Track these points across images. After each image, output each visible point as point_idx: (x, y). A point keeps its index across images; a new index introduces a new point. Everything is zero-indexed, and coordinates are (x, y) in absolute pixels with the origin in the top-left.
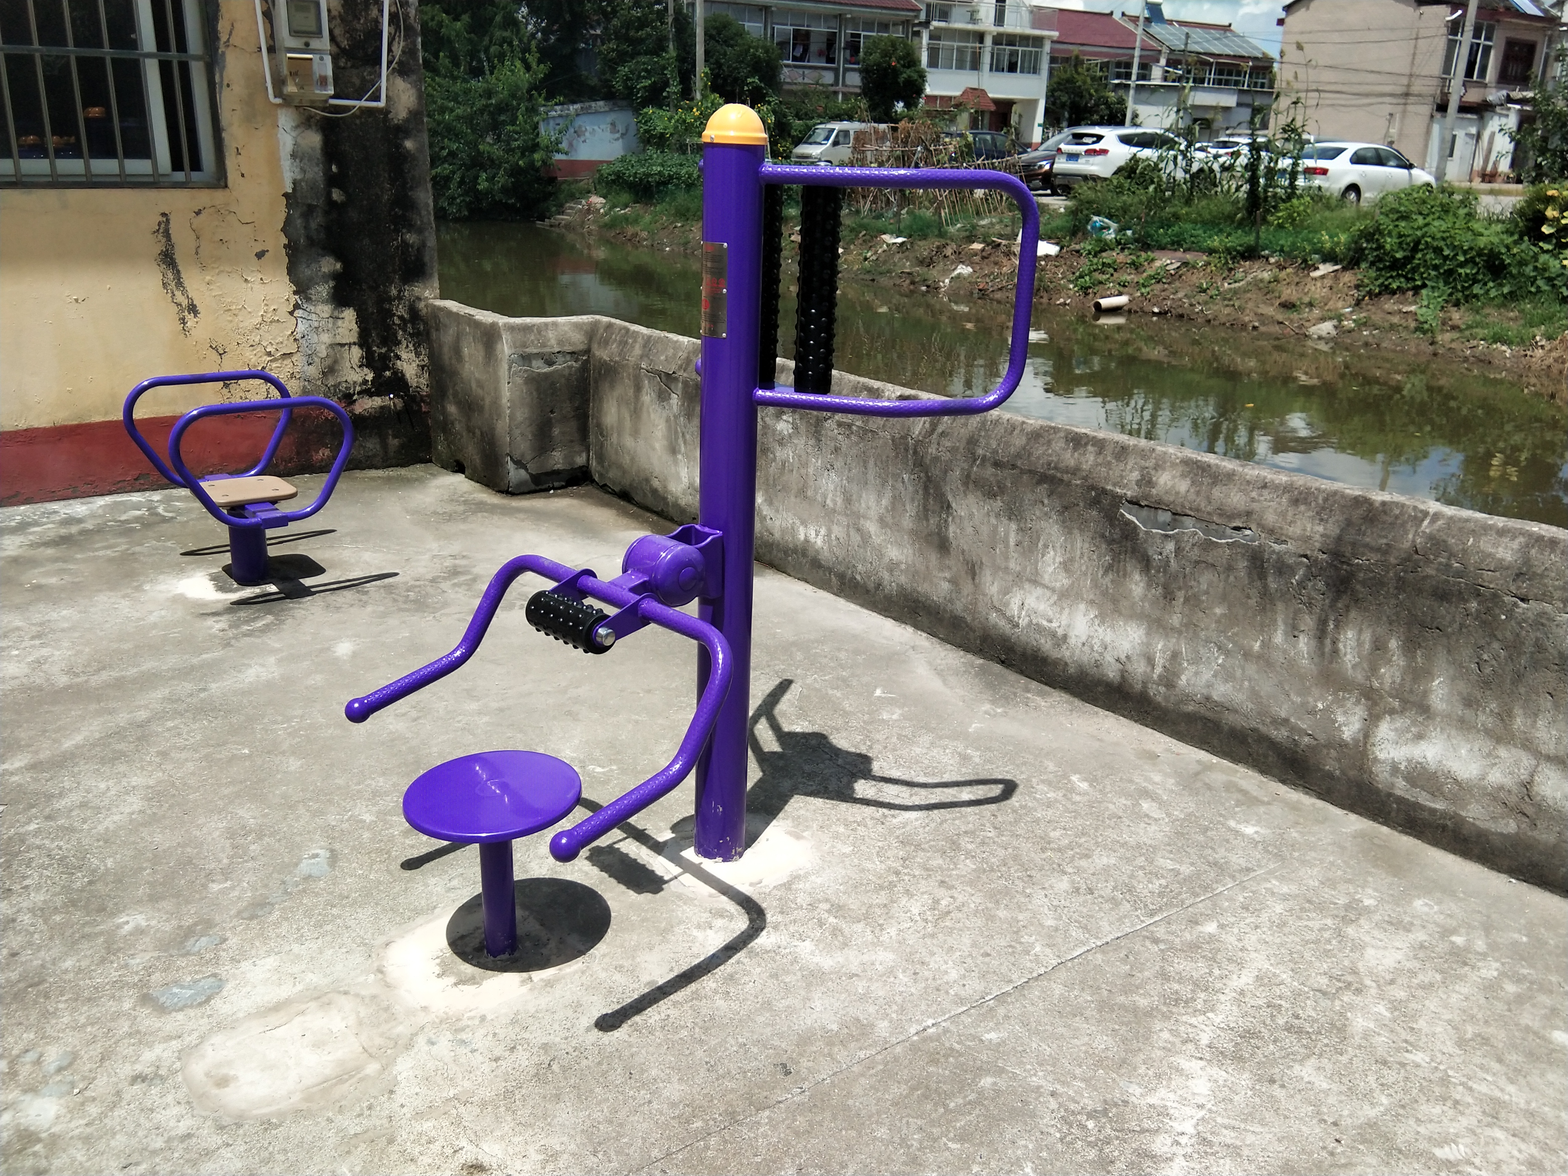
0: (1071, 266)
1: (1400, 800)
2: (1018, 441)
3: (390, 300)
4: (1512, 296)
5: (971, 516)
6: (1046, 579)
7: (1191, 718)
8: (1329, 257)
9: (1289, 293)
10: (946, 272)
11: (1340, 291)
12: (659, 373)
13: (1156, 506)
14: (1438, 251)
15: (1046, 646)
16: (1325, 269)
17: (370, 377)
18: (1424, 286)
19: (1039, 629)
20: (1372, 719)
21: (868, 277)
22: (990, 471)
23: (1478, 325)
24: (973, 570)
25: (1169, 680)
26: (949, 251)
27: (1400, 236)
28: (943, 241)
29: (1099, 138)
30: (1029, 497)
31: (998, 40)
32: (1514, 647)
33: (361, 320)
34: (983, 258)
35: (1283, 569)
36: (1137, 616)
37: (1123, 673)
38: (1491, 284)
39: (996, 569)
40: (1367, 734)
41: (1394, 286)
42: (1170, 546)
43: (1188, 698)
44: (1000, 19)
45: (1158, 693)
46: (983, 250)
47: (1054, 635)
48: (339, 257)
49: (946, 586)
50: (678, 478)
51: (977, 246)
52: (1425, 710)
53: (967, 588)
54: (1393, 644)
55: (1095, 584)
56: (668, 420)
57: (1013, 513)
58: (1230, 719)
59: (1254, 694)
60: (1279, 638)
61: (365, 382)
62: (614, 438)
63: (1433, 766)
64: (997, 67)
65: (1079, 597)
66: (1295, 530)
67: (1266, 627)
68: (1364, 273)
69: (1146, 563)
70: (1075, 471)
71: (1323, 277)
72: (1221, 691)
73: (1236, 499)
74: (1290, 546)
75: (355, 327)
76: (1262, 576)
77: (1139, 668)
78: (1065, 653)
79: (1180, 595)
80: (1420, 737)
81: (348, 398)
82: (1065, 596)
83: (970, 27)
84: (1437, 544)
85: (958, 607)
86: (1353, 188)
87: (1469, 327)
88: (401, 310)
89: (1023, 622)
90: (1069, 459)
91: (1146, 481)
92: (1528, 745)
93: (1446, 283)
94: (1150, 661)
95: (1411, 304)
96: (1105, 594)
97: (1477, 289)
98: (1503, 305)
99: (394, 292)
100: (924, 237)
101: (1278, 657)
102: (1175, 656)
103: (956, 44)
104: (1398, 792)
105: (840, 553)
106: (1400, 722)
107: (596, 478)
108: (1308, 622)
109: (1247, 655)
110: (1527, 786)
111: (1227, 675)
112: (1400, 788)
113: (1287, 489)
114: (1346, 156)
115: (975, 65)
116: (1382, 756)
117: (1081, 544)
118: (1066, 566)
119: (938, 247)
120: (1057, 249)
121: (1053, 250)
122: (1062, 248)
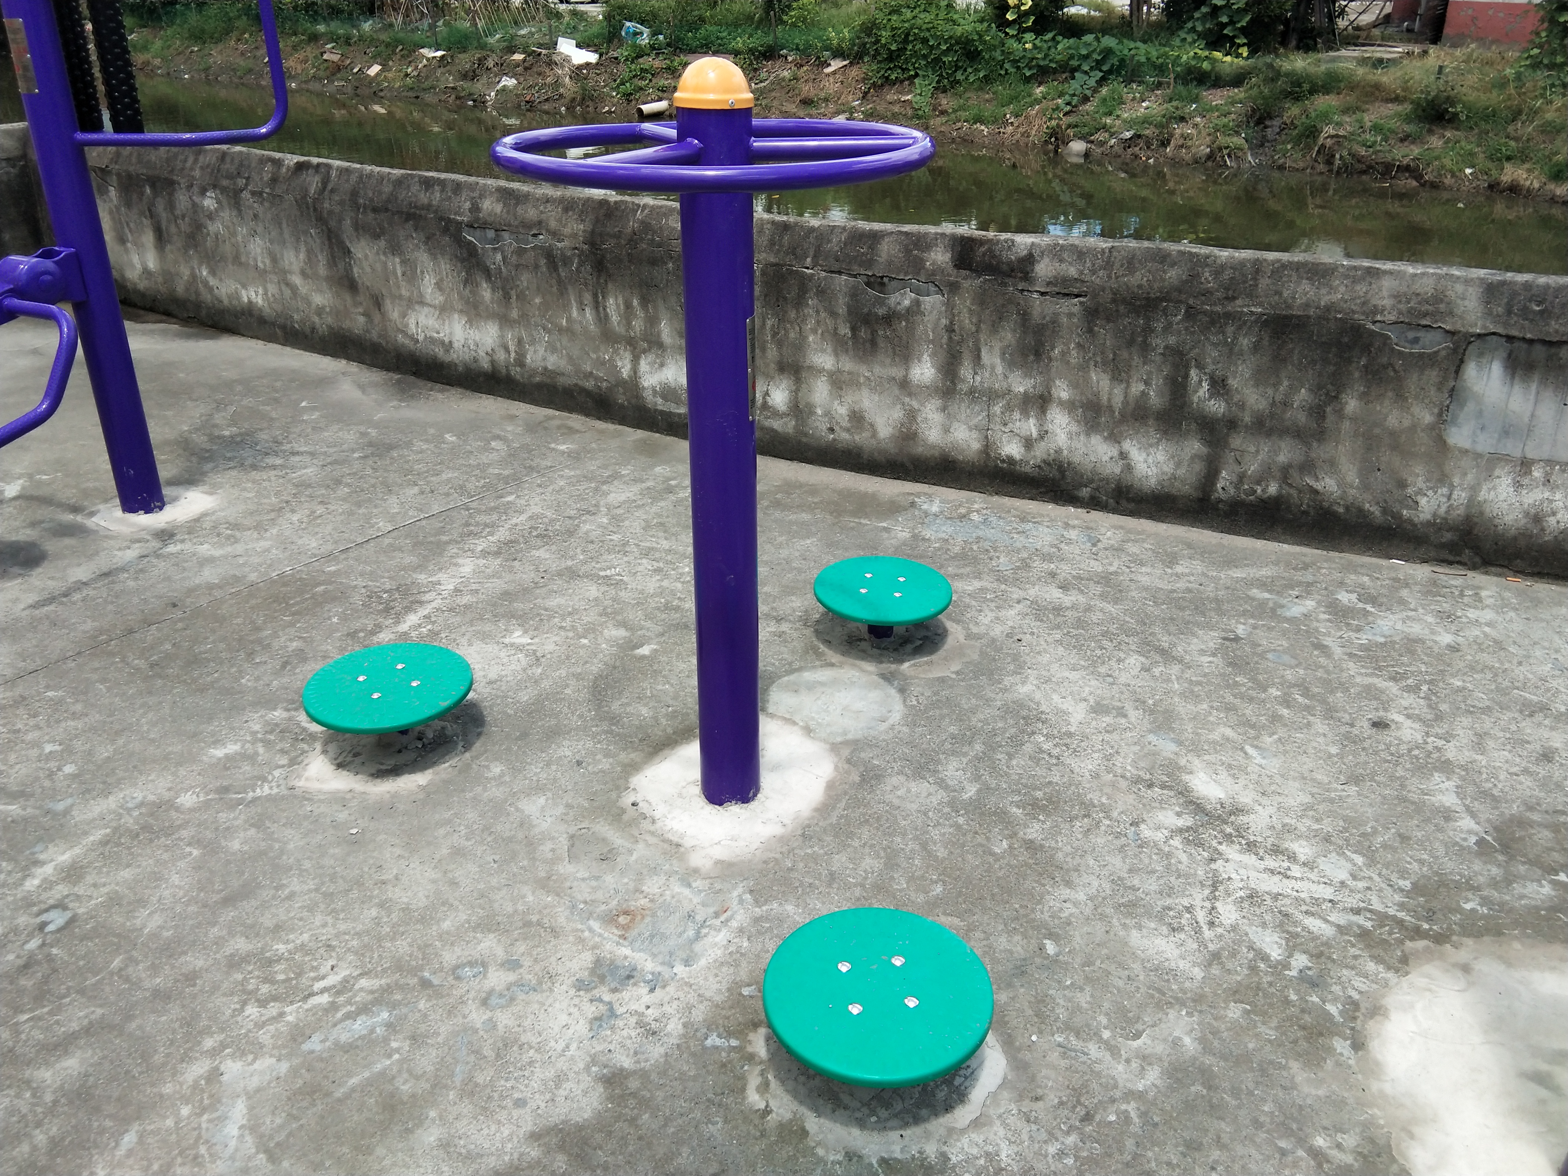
0: (612, 73)
1: (662, 412)
2: (387, 189)
4: (987, 80)
5: (366, 256)
6: (428, 298)
7: (540, 386)
8: (838, 53)
9: (807, 90)
10: (491, 85)
11: (849, 85)
13: (484, 226)
14: (925, 41)
15: (440, 352)
16: (836, 64)
18: (917, 75)
19: (433, 341)
20: (636, 360)
21: (412, 94)
22: (371, 216)
23: (962, 108)
24: (378, 302)
25: (520, 362)
26: (490, 63)
27: (893, 29)
28: (485, 53)
30: (402, 233)
34: (526, 69)
35: (566, 261)
36: (492, 316)
37: (493, 362)
38: (970, 70)
39: (394, 298)
40: (635, 370)
41: (893, 77)
42: (499, 257)
43: (534, 373)
45: (515, 372)
46: (524, 60)
47: (442, 343)
49: (362, 319)
51: (518, 57)
52: (660, 345)
53: (377, 318)
54: (635, 302)
55: (461, 297)
57: (395, 249)
58: (562, 381)
59: (570, 358)
60: (575, 313)
63: (673, 385)
65: (453, 309)
66: (567, 231)
67: (566, 307)
68: (867, 68)
69: (488, 274)
70: (428, 207)
71: (834, 73)
72: (553, 361)
73: (531, 213)
74: (566, 243)
76: (556, 269)
77: (501, 356)
78: (453, 357)
79: (513, 293)
80: (662, 365)
82: (444, 310)
84: (646, 226)
85: (374, 336)
87: (955, 111)
89: (421, 338)
90: (423, 198)
91: (475, 208)
93: (934, 72)
94: (507, 350)
95: (908, 93)
96: (467, 302)
97: (959, 76)
98: (981, 89)
100: (464, 50)
101: (577, 328)
102: (520, 342)
104: (660, 408)
105: (278, 307)
106: (651, 357)
108: (588, 297)
109: (561, 330)
111: (552, 348)
112: (660, 404)
113: (561, 200)
116: (646, 384)
117: (445, 266)
118: (439, 286)
119: (479, 60)
120: (597, 56)
121: (593, 58)
122: (601, 55)
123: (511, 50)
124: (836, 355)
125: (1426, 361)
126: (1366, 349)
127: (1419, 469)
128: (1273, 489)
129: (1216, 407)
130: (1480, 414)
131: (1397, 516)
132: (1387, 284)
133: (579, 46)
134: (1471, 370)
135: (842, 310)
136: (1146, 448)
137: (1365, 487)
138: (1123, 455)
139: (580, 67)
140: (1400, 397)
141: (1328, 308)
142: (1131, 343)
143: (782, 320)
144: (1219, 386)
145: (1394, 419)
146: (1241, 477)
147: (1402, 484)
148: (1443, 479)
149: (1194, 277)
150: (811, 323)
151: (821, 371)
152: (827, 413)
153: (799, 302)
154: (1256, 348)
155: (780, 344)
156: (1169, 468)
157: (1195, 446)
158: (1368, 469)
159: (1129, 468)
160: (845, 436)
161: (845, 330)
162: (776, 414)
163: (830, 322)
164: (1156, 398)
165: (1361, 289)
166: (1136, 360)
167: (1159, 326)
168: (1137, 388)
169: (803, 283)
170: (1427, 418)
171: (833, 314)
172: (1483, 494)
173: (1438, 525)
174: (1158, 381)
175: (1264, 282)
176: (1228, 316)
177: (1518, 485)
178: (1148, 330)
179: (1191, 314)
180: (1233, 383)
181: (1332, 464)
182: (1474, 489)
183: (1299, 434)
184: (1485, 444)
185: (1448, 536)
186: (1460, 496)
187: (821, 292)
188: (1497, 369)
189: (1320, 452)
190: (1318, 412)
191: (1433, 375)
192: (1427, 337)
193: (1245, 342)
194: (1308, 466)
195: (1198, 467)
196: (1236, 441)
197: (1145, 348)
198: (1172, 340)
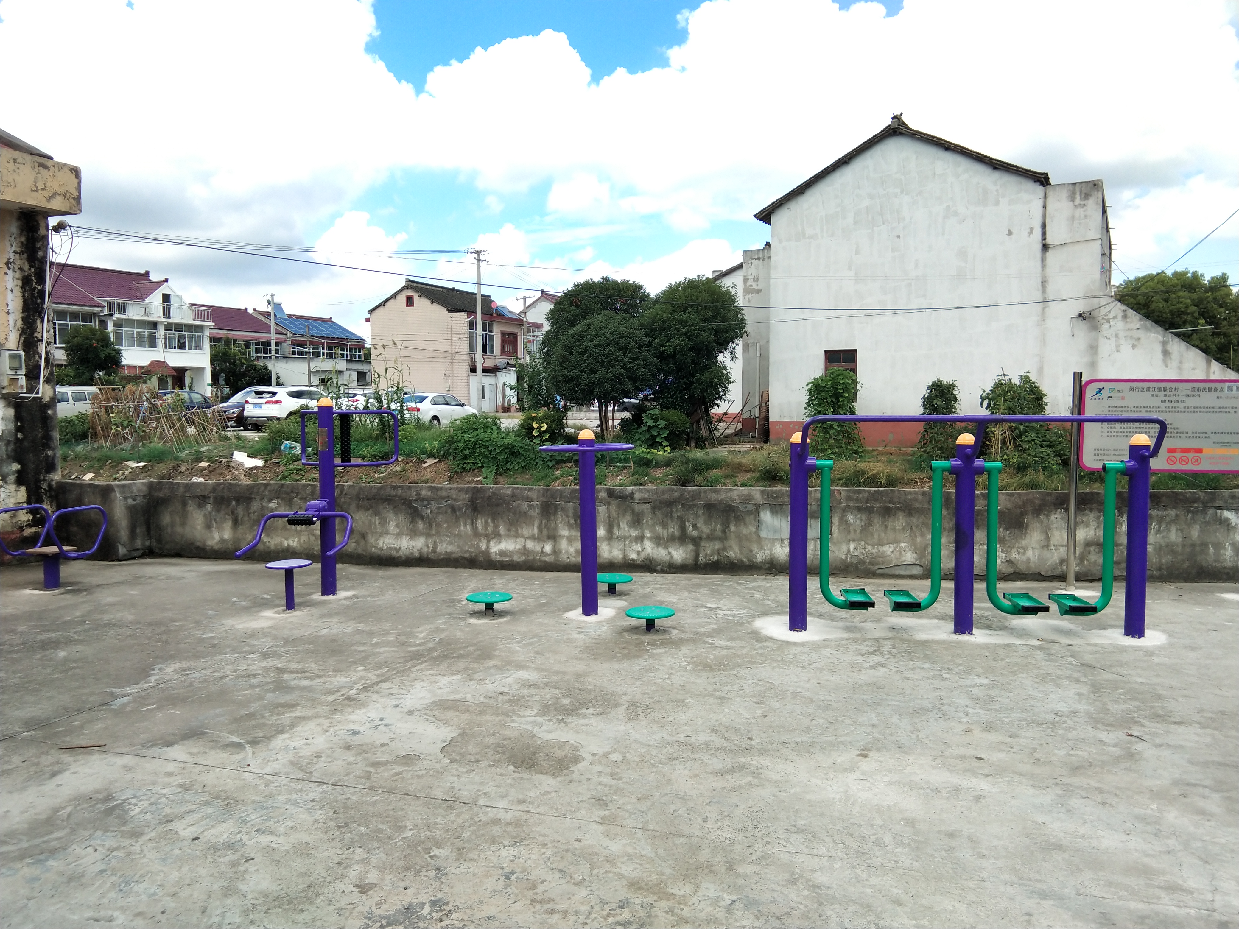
0: (275, 472)
2: (375, 491)
3: (40, 481)
4: (526, 468)
5: (361, 518)
6: (391, 532)
7: (442, 560)
8: (431, 455)
9: (413, 476)
11: (441, 473)
12: (198, 497)
13: (423, 500)
14: (486, 447)
15: (394, 553)
16: (430, 462)
17: (31, 518)
18: (483, 467)
19: (391, 548)
20: (489, 542)
22: (366, 502)
24: (364, 536)
25: (434, 551)
26: (183, 469)
27: (465, 442)
28: (177, 463)
29: (274, 394)
30: (381, 507)
31: (169, 327)
32: (515, 513)
33: (28, 492)
34: (211, 472)
35: (460, 509)
36: (422, 534)
37: (420, 553)
38: (515, 463)
39: (373, 533)
40: (488, 547)
41: (468, 468)
42: (429, 511)
43: (441, 554)
44: (167, 312)
45: (432, 556)
46: (209, 466)
47: (395, 549)
48: (19, 463)
49: (354, 544)
50: (213, 538)
51: (204, 464)
52: (499, 535)
53: (362, 543)
54: (489, 521)
55: (407, 528)
56: (205, 515)
57: (377, 513)
58: (453, 556)
59: (459, 546)
60: (462, 528)
61: (29, 520)
62: (169, 530)
63: (504, 550)
64: (169, 345)
65: (403, 534)
66: (461, 498)
67: (459, 526)
68: (451, 462)
69: (422, 518)
70: (396, 496)
71: (429, 466)
72: (450, 548)
73: (444, 494)
74: (461, 502)
75: (25, 495)
76: (455, 512)
77: (425, 550)
78: (401, 553)
79: (434, 524)
80: (500, 543)
81: (21, 529)
82: (398, 535)
83: (146, 318)
84: (494, 493)
85: (360, 551)
86: (435, 418)
88: (45, 486)
89: (385, 548)
90: (393, 493)
91: (418, 494)
92: (523, 536)
93: (494, 464)
94: (428, 547)
95: (478, 477)
96: (411, 530)
97: (508, 466)
98: (523, 472)
99: (42, 478)
100: (161, 461)
101: (463, 533)
102: (435, 543)
103: (135, 330)
105: (305, 546)
106: (495, 540)
107: (157, 551)
108: (469, 521)
109: (455, 535)
110: (525, 546)
111: (450, 543)
112: (499, 558)
113: (457, 488)
114: (427, 402)
115: (153, 344)
116: (492, 552)
117: (401, 517)
118: (397, 526)
119: (174, 467)
120: (263, 462)
121: (260, 463)
122: (266, 461)
123: (198, 460)
124: (569, 530)
125: (750, 513)
126: (734, 511)
127: (755, 545)
128: (716, 558)
129: (695, 533)
130: (767, 527)
131: (752, 561)
132: (735, 493)
133: (249, 456)
134: (762, 514)
135: (571, 514)
136: (676, 550)
137: (741, 553)
138: (669, 553)
139: (251, 469)
140: (745, 524)
141: (721, 500)
142: (667, 516)
143: (549, 520)
144: (695, 527)
145: (745, 531)
146: (706, 555)
147: (751, 551)
148: (761, 548)
149: (682, 495)
150: (559, 520)
151: (564, 537)
152: (567, 552)
153: (555, 513)
154: (703, 513)
155: (548, 529)
156: (684, 555)
157: (691, 547)
158: (741, 547)
159: (672, 557)
160: (573, 559)
161: (572, 521)
162: (547, 555)
163: (567, 519)
164: (677, 533)
165: (729, 494)
166: (669, 521)
167: (674, 510)
168: (671, 530)
169: (556, 508)
170: (754, 530)
171: (568, 516)
172: (773, 551)
173: (764, 562)
174: (677, 527)
175: (702, 495)
176: (694, 505)
177: (782, 547)
178: (672, 512)
179: (683, 505)
180: (698, 525)
181: (731, 547)
182: (771, 550)
183: (720, 539)
184: (771, 536)
185: (767, 566)
186: (768, 553)
187: (563, 509)
188: (768, 513)
189: (727, 544)
190: (724, 532)
191: (752, 517)
192: (748, 506)
193: (700, 512)
194: (724, 549)
195: (693, 554)
196: (703, 544)
197: (671, 517)
198: (679, 514)
